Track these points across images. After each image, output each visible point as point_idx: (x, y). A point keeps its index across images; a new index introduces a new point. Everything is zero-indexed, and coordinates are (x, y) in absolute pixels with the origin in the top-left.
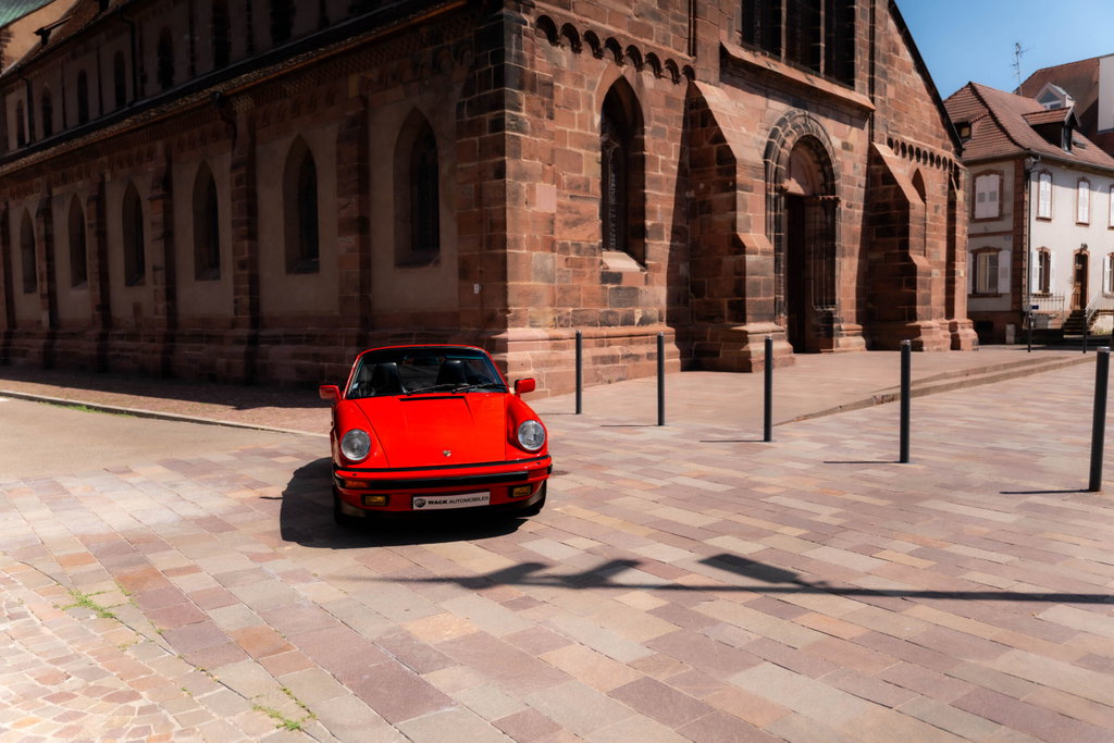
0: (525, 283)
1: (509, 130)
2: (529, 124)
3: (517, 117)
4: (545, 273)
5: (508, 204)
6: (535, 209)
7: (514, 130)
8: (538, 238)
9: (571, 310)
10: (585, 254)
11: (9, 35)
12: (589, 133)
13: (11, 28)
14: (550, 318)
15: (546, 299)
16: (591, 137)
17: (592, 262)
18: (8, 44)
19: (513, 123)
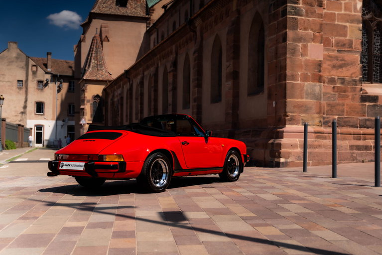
0: (299, 100)
1: (289, 15)
2: (304, 10)
3: (295, 7)
4: (314, 94)
5: (288, 56)
6: (307, 58)
7: (293, 15)
8: (309, 74)
9: (336, 117)
10: (348, 84)
11: (153, 10)
12: (353, 13)
13: (155, 7)
14: (317, 121)
15: (314, 109)
16: (355, 15)
17: (354, 90)
18: (153, 14)
19: (293, 10)
